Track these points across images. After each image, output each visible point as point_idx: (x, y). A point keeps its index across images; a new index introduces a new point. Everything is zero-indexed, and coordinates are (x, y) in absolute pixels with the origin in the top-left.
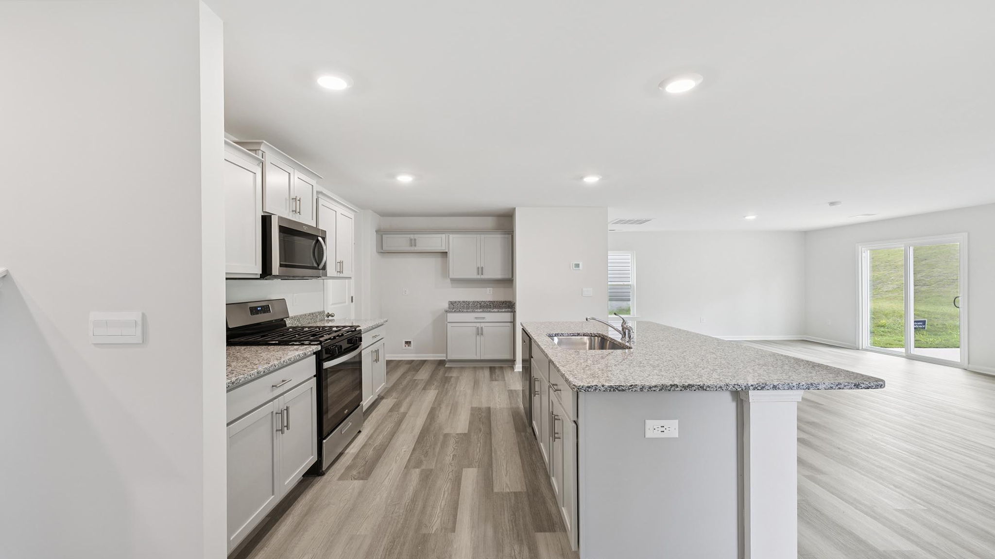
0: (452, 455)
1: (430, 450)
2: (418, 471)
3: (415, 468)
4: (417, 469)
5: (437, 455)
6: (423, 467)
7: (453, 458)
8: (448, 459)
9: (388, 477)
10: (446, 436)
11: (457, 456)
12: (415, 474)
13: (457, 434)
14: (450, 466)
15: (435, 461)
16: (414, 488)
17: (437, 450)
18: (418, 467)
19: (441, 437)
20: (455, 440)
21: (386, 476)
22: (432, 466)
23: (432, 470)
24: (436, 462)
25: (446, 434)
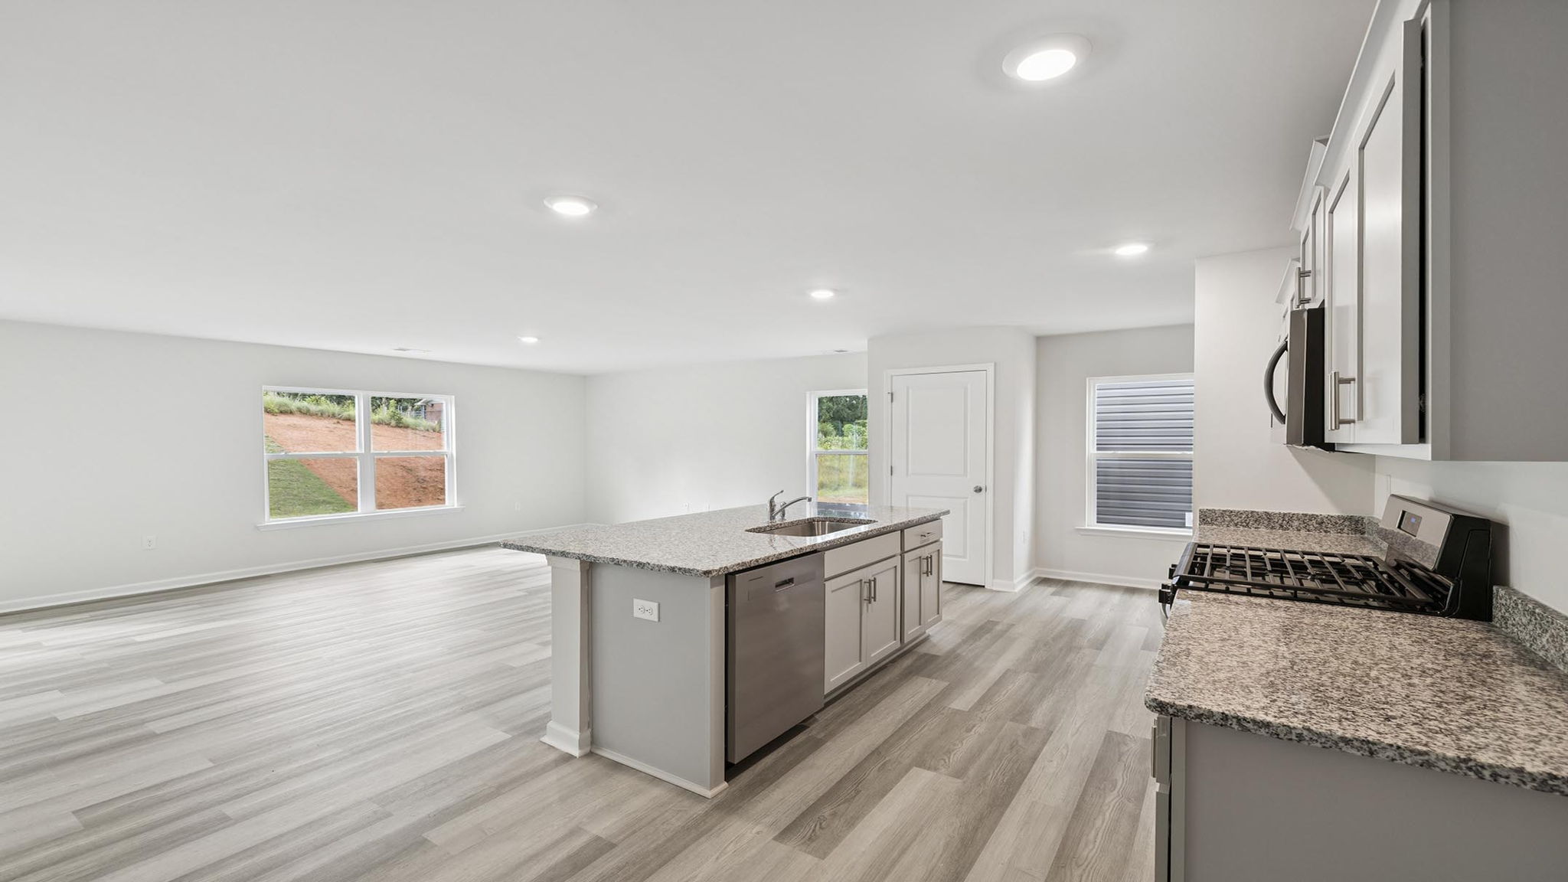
0: (972, 733)
1: (1005, 750)
2: (1033, 725)
3: (1037, 729)
4: (1033, 726)
5: (996, 739)
6: (1023, 727)
7: (972, 728)
8: (981, 729)
9: (1077, 726)
10: (959, 774)
11: (964, 729)
12: (1037, 720)
13: (936, 769)
14: (983, 718)
15: (1004, 729)
16: (1041, 706)
17: (991, 748)
18: (1032, 729)
19: (971, 773)
20: (949, 758)
21: (1080, 729)
22: (1009, 724)
23: (1011, 720)
24: (1002, 728)
25: (958, 778)
